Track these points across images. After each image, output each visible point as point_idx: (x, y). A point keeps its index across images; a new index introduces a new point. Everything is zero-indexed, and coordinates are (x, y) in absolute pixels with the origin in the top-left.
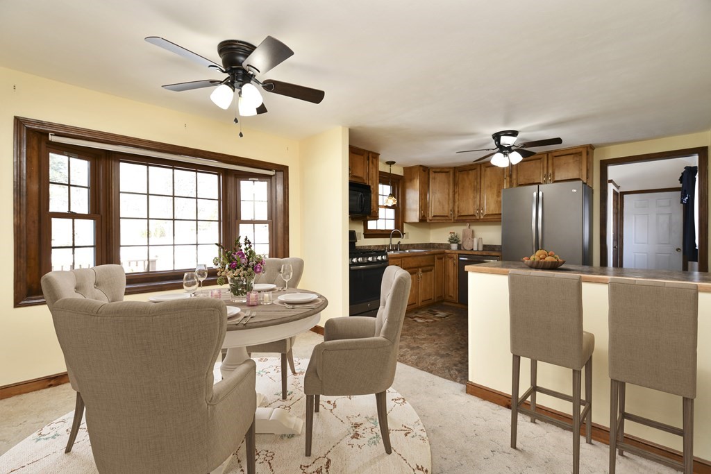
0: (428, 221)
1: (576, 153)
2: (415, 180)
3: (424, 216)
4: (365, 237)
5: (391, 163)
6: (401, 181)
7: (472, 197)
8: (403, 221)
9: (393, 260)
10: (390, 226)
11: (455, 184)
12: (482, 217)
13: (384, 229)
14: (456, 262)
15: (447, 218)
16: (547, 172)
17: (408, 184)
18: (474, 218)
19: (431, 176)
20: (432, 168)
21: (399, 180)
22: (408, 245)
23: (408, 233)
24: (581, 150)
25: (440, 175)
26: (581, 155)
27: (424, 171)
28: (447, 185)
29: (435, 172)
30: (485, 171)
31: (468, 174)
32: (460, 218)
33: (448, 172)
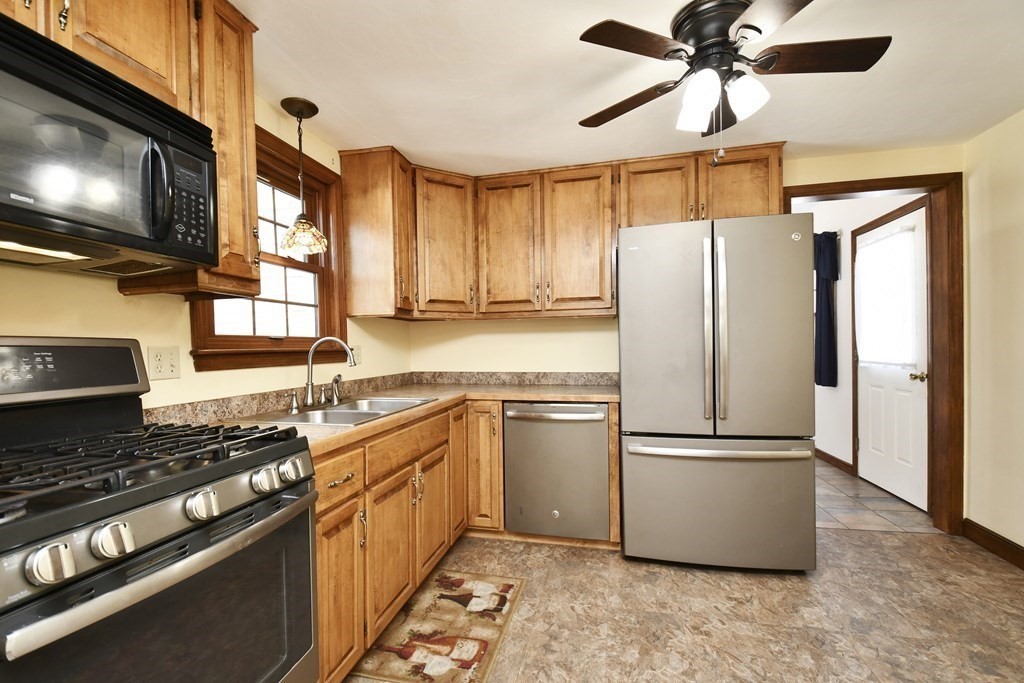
0: (416, 314)
1: (756, 161)
2: (379, 192)
3: (406, 299)
4: (199, 368)
5: (301, 109)
6: (333, 191)
7: (521, 255)
8: (345, 315)
9: (331, 462)
10: (304, 325)
11: (480, 221)
12: (549, 306)
13: (282, 334)
14: (498, 423)
15: (461, 307)
16: (697, 202)
17: (356, 203)
18: (529, 307)
19: (419, 191)
20: (423, 169)
21: (327, 186)
22: (361, 382)
23: (359, 348)
24: (766, 152)
25: (442, 190)
26: (767, 166)
27: (404, 170)
28: (459, 221)
29: (429, 181)
30: (553, 191)
31: (511, 196)
32: (495, 308)
33: (461, 187)
